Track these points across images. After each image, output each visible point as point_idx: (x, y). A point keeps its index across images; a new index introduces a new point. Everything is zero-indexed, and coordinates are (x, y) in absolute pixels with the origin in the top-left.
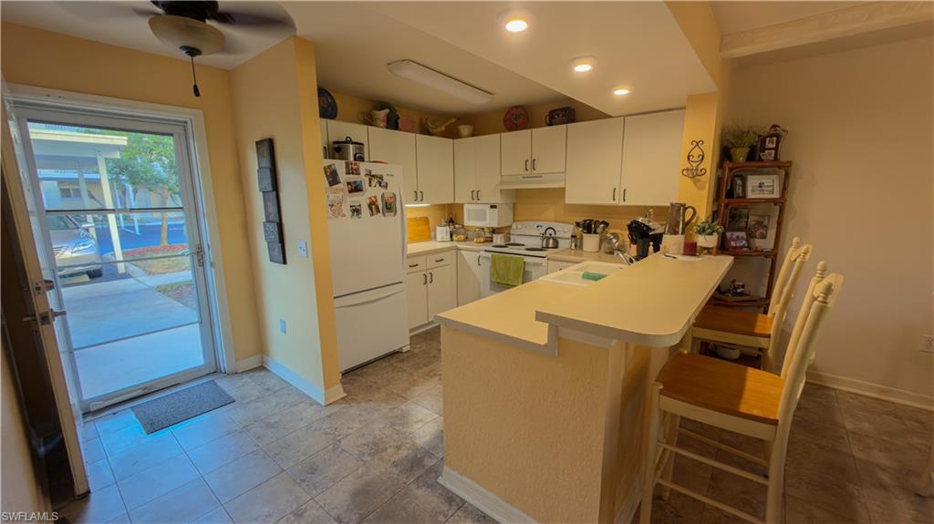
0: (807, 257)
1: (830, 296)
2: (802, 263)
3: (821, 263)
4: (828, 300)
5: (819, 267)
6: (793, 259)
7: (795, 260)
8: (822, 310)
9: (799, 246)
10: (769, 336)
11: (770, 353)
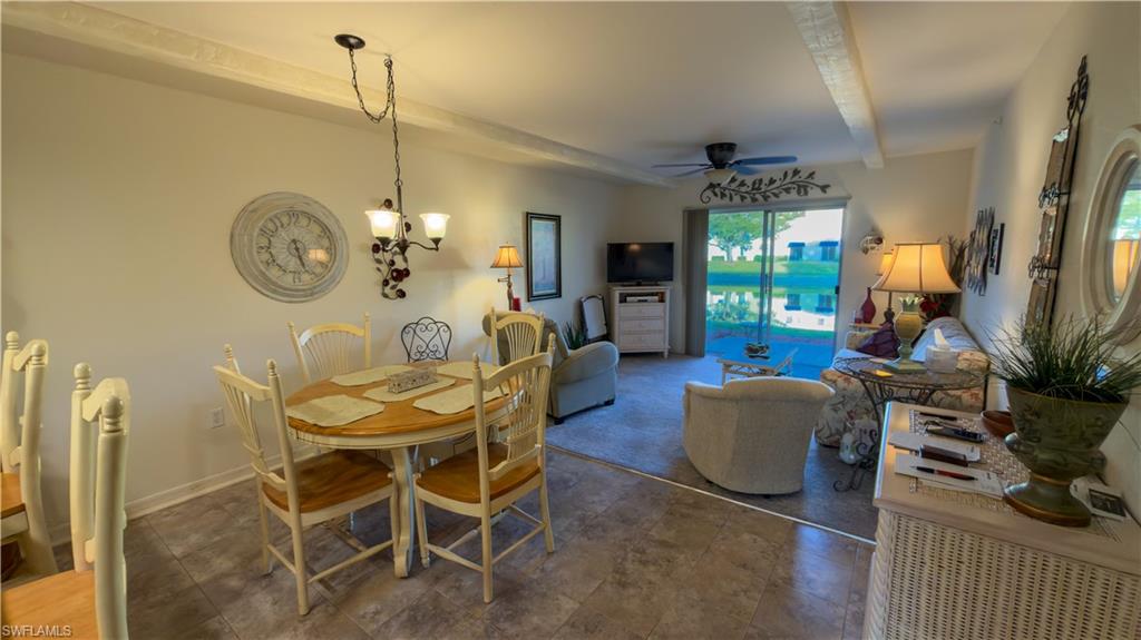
0: (46, 360)
1: (121, 419)
2: (39, 374)
3: (79, 366)
4: (121, 425)
5: (77, 374)
6: (18, 368)
7: (23, 369)
8: (115, 445)
9: (20, 345)
10: (22, 508)
11: (35, 533)
